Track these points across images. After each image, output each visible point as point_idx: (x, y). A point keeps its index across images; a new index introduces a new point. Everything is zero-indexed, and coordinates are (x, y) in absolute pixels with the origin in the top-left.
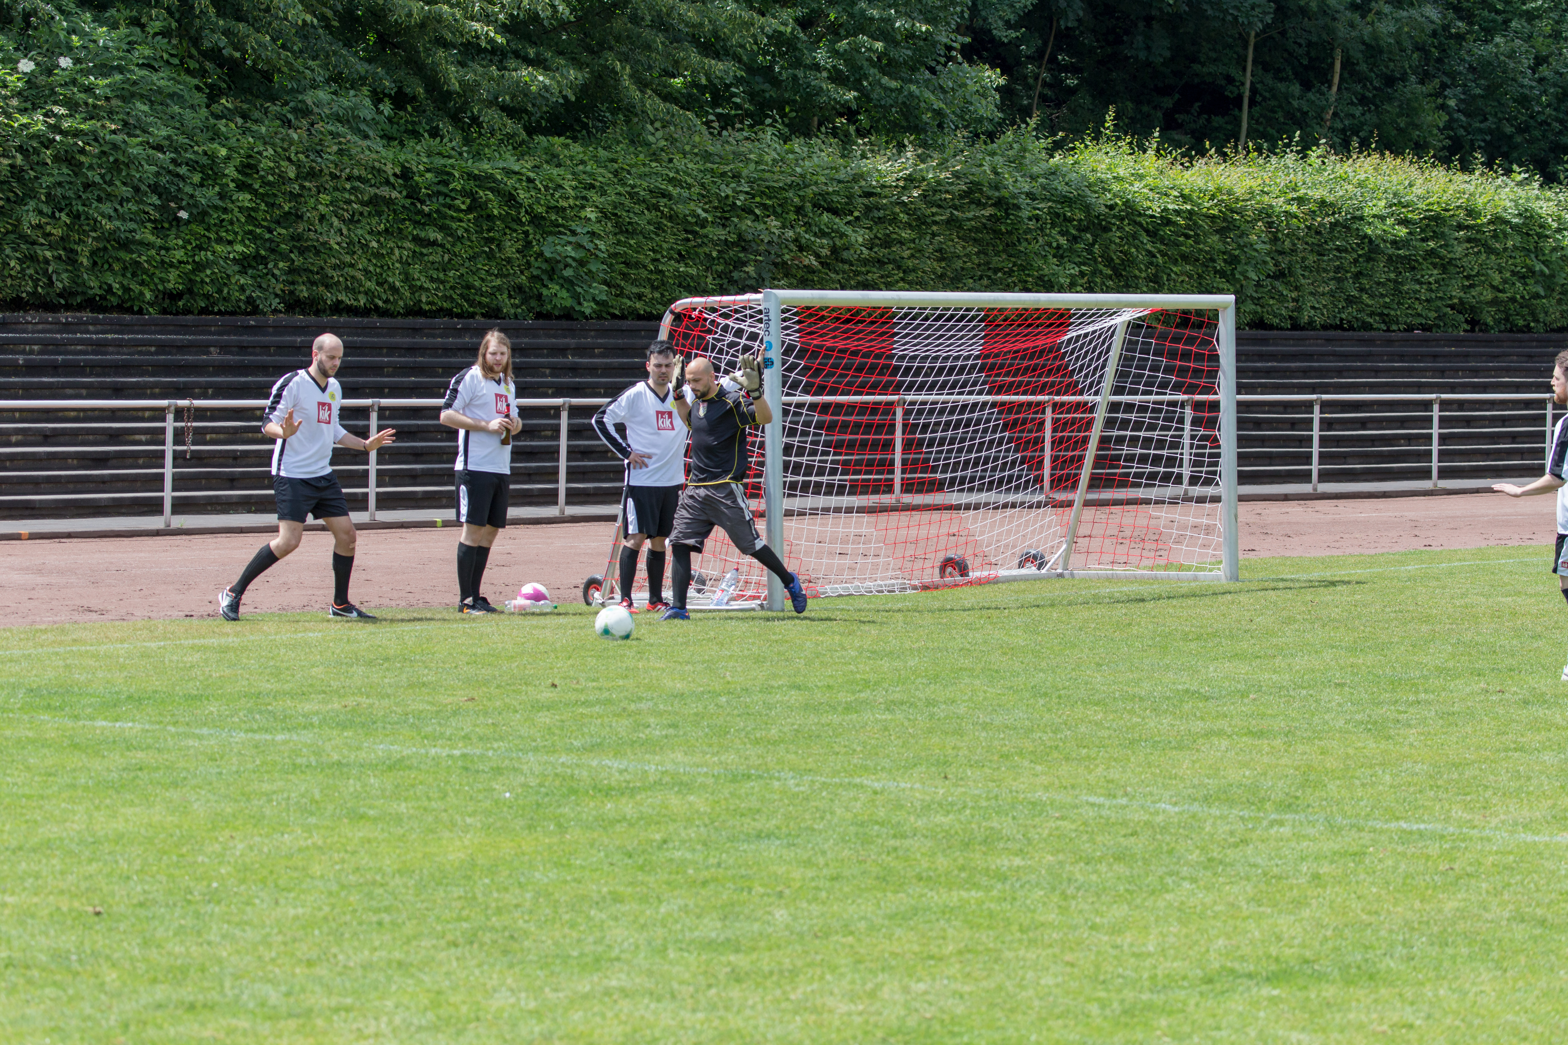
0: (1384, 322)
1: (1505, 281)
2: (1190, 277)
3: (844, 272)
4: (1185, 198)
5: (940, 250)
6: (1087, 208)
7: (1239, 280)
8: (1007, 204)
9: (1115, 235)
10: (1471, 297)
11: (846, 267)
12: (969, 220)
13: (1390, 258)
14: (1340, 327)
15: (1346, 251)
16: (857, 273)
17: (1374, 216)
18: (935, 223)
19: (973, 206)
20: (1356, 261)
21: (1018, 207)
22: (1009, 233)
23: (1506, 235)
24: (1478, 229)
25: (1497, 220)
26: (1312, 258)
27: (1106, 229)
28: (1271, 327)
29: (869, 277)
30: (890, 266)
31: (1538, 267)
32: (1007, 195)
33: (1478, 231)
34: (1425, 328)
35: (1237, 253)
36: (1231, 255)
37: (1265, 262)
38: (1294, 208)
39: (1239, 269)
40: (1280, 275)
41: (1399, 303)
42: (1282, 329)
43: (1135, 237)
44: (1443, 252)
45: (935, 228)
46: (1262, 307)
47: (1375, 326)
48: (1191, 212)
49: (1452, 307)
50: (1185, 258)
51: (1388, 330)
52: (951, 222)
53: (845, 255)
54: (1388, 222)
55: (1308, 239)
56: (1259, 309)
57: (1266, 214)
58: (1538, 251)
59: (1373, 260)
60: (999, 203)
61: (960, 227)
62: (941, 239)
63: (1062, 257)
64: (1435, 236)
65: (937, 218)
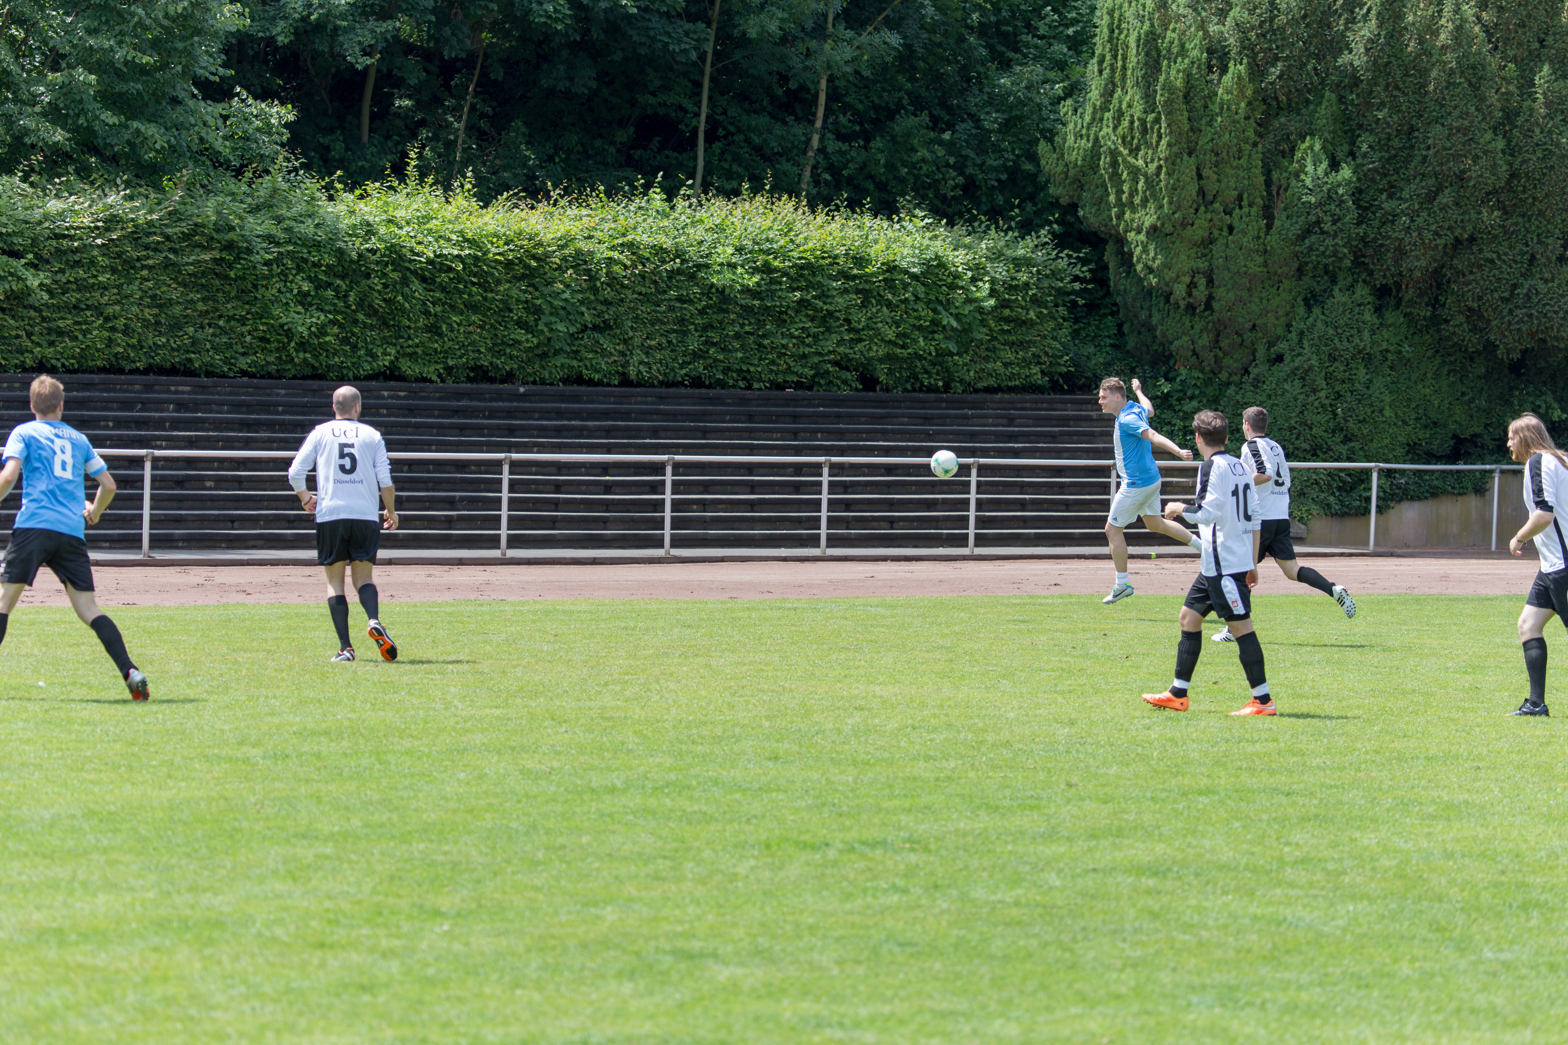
0: (744, 379)
1: (904, 335)
2: (482, 328)
3: (30, 318)
4: (472, 243)
5: (154, 297)
6: (341, 253)
7: (542, 331)
8: (239, 248)
9: (376, 282)
10: (857, 352)
11: (33, 313)
12: (187, 264)
13: (748, 310)
14: (681, 384)
15: (691, 302)
16: (44, 319)
17: (721, 265)
18: (144, 267)
19: (198, 250)
20: (702, 312)
21: (249, 251)
22: (243, 278)
23: (905, 286)
24: (866, 278)
25: (891, 268)
26: (644, 310)
27: (368, 276)
28: (591, 382)
29: (61, 323)
30: (88, 313)
31: (948, 320)
32: (235, 238)
33: (866, 282)
34: (798, 385)
35: (539, 302)
36: (534, 305)
37: (583, 314)
38: (616, 255)
39: (544, 319)
40: (603, 328)
41: (761, 359)
42: (608, 385)
43: (405, 282)
44: (819, 303)
45: (145, 273)
46: (581, 361)
47: (731, 382)
48: (476, 258)
49: (836, 363)
50: (474, 308)
51: (749, 387)
52: (167, 265)
53: (31, 300)
54: (740, 270)
55: (638, 289)
56: (575, 363)
57: (580, 261)
58: (948, 304)
59: (727, 311)
60: (229, 246)
61: (179, 272)
62: (150, 284)
63: (311, 305)
64: (810, 286)
65: (151, 262)
